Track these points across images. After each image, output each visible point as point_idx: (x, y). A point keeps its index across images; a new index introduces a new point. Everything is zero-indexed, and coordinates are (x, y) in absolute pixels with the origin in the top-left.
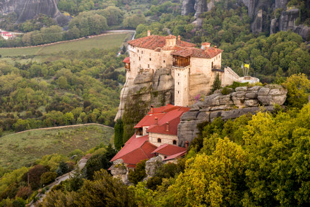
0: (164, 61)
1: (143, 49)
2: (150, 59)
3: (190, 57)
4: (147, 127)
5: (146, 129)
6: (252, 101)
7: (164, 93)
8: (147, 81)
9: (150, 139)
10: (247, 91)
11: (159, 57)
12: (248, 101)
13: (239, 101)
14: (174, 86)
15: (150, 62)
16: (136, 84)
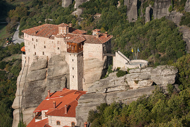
0: (58, 48)
1: (37, 38)
2: (45, 47)
3: (83, 43)
4: (46, 111)
5: (45, 113)
6: (146, 81)
7: (59, 78)
8: (42, 68)
9: (50, 122)
10: (140, 72)
11: (53, 44)
12: (142, 82)
13: (134, 82)
14: (68, 71)
15: (45, 50)
16: (32, 71)
